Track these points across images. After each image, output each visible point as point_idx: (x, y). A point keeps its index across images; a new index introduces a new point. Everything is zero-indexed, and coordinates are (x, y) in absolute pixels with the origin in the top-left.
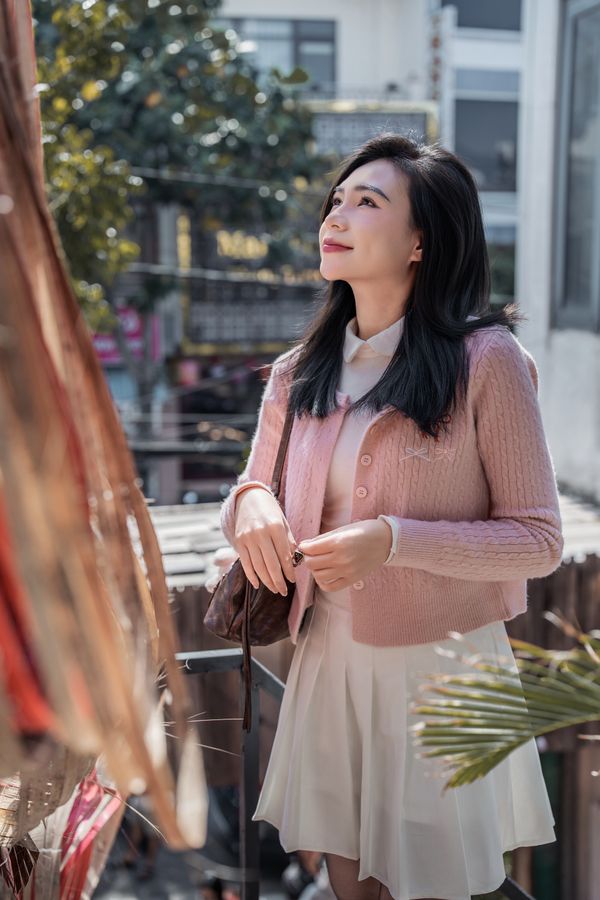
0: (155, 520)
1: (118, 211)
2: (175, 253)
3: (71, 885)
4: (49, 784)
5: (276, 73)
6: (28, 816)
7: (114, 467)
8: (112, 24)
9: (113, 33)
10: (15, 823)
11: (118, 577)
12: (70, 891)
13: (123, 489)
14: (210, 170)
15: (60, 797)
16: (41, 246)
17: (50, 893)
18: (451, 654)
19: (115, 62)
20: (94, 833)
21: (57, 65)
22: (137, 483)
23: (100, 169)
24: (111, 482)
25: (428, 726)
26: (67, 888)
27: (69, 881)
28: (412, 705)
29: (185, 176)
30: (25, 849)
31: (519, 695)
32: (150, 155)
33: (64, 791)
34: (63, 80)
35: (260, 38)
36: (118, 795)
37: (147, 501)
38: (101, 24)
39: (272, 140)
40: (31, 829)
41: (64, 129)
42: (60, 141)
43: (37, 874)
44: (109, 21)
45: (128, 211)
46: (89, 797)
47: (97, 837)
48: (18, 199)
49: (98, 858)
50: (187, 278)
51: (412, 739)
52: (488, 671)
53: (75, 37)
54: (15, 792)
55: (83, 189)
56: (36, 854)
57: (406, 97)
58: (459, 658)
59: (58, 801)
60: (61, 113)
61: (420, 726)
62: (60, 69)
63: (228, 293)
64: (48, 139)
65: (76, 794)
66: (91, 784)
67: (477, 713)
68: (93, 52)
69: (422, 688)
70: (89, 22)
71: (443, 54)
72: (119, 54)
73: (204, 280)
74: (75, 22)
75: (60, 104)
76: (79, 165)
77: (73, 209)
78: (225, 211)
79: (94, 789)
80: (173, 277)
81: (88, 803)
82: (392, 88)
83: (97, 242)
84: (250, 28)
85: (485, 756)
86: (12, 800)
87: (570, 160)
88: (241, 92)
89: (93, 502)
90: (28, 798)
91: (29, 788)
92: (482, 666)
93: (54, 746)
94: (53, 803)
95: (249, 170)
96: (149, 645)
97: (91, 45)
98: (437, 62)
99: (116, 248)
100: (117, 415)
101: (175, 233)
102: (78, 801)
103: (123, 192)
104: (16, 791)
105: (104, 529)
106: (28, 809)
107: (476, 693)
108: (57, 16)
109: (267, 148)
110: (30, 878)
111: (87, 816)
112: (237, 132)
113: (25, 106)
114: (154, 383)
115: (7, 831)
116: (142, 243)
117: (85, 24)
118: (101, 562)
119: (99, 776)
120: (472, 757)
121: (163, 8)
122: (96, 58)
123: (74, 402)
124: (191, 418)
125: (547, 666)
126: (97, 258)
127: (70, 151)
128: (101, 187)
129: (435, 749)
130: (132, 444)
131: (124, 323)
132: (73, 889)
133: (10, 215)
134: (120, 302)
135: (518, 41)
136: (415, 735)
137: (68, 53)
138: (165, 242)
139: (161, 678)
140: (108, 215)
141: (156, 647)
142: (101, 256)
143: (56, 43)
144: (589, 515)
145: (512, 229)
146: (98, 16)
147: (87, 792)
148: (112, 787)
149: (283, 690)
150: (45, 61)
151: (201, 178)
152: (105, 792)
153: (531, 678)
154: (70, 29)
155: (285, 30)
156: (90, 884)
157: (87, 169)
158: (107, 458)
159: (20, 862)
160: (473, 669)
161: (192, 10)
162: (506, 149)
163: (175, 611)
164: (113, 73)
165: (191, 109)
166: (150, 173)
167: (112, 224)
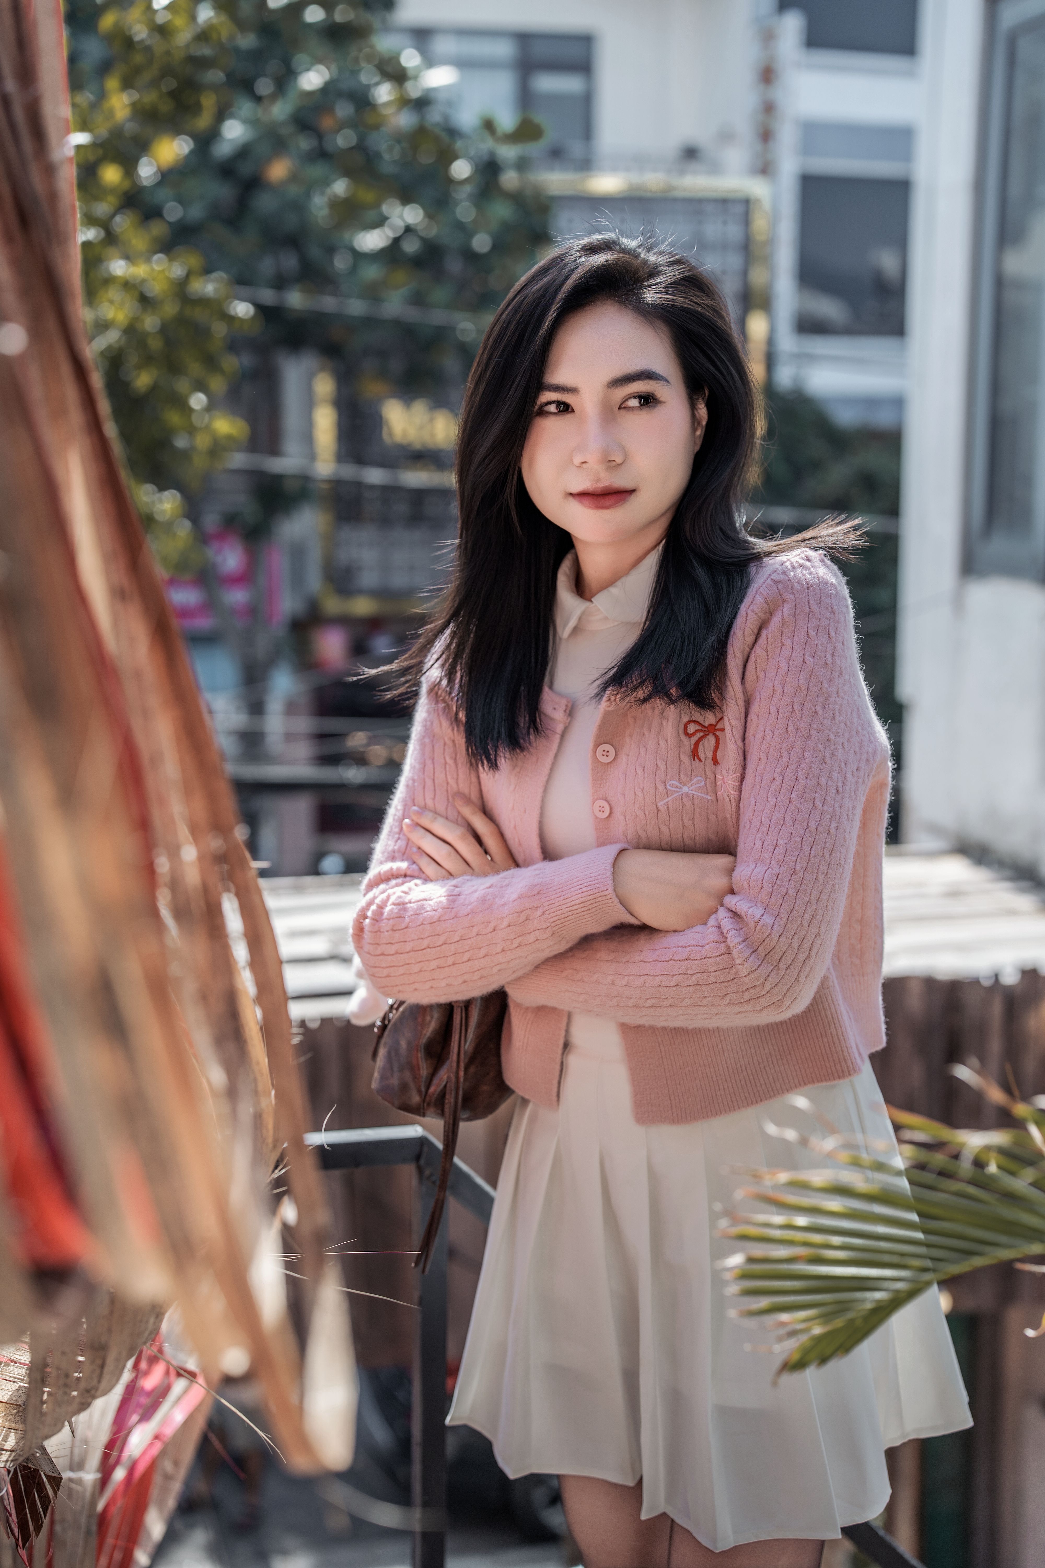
0: (272, 902)
1: (211, 363)
2: (308, 437)
3: (117, 1538)
4: (81, 1359)
5: (489, 125)
6: (43, 1414)
7: (199, 805)
8: (204, 36)
9: (206, 51)
10: (20, 1427)
11: (204, 997)
12: (114, 1547)
13: (215, 843)
14: (373, 293)
15: (99, 1381)
16: (76, 417)
17: (80, 1550)
18: (791, 1135)
19: (209, 102)
20: (158, 1446)
21: (106, 105)
22: (240, 833)
23: (180, 288)
24: (194, 830)
25: (751, 1260)
26: (110, 1541)
27: (112, 1531)
28: (723, 1223)
29: (328, 303)
30: (36, 1471)
31: (907, 1207)
32: (267, 266)
33: (106, 1370)
34: (117, 133)
35: (463, 64)
36: (201, 1380)
37: (256, 865)
38: (184, 37)
39: (481, 243)
40: (48, 1437)
41: (118, 219)
42: (111, 238)
43: (57, 1517)
44: (199, 30)
45: (231, 363)
46: (150, 1382)
47: (163, 1453)
48: (35, 332)
49: (165, 1490)
50: (329, 481)
51: (723, 1283)
52: (856, 1163)
53: (138, 58)
54: (20, 1372)
55: (150, 323)
56: (56, 1481)
57: (715, 168)
58: (804, 1142)
59: (97, 1389)
60: (112, 190)
61: (736, 1260)
62: (111, 113)
63: (401, 508)
64: (89, 234)
65: (127, 1376)
66: (153, 1360)
67: (836, 1240)
68: (171, 84)
69: (739, 1194)
70: (163, 31)
71: (779, 94)
72: (214, 88)
73: (359, 485)
74: (140, 33)
75: (111, 174)
76: (143, 281)
77: (133, 359)
78: (396, 365)
79: (158, 1371)
80: (305, 479)
81: (149, 1394)
82: (691, 153)
83: (173, 418)
84: (443, 45)
85: (850, 1315)
86: (15, 1386)
87: (1000, 282)
88: (426, 159)
89: (163, 864)
90: (43, 1382)
91: (46, 1365)
92: (844, 1156)
93: (91, 1288)
94: (88, 1391)
95: (440, 294)
96: (258, 1118)
97: (167, 71)
98: (769, 108)
99: (208, 428)
100: (206, 716)
101: (309, 404)
102: (131, 1390)
103: (219, 330)
104: (23, 1371)
105: (179, 913)
106: (43, 1403)
107: (835, 1204)
108: (108, 21)
109: (470, 256)
110: (46, 1522)
111: (146, 1416)
112: (419, 228)
113: (49, 170)
114: (270, 663)
115: (5, 1439)
116: (252, 419)
117: (157, 37)
118: (175, 969)
119: (168, 1348)
120: (826, 1318)
121: (294, 11)
122: (173, 95)
123: (130, 689)
124: (334, 724)
125: (956, 1157)
126: (172, 446)
127: (127, 257)
128: (181, 320)
129: (764, 1302)
130: (231, 769)
131: (219, 559)
132: (120, 1543)
133: (22, 357)
134: (211, 521)
135: (911, 74)
136: (728, 1276)
137: (127, 84)
138: (292, 419)
139: (277, 1174)
140: (195, 368)
141: (269, 1122)
142: (181, 442)
143: (104, 68)
144: (1025, 902)
145: (898, 402)
146: (179, 22)
147: (147, 1373)
148: (191, 1365)
149: (490, 1200)
150: (85, 98)
151: (356, 307)
152: (179, 1375)
153: (929, 1177)
154: (129, 43)
155: (504, 50)
156: (149, 1536)
157: (157, 288)
158: (187, 792)
159: (29, 1494)
160: (828, 1160)
161: (342, 14)
162: (888, 262)
163: (302, 1059)
164: (203, 122)
165: (340, 187)
166: (268, 296)
167: (200, 386)
